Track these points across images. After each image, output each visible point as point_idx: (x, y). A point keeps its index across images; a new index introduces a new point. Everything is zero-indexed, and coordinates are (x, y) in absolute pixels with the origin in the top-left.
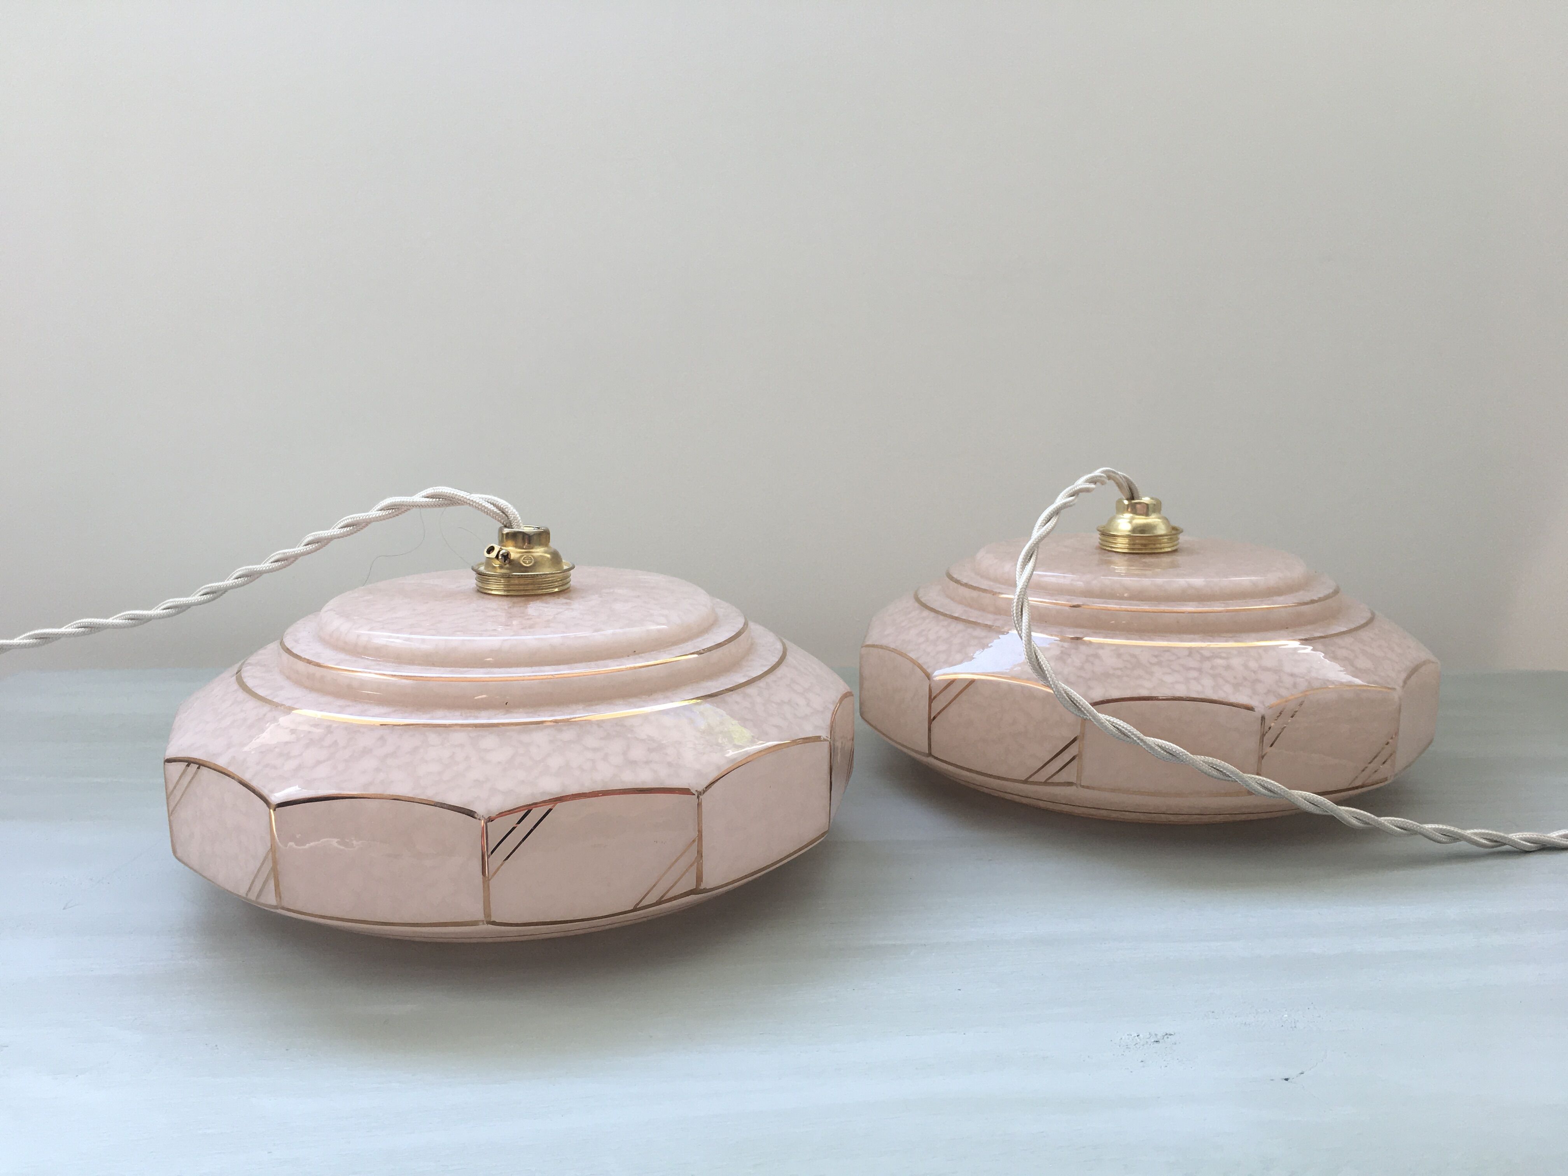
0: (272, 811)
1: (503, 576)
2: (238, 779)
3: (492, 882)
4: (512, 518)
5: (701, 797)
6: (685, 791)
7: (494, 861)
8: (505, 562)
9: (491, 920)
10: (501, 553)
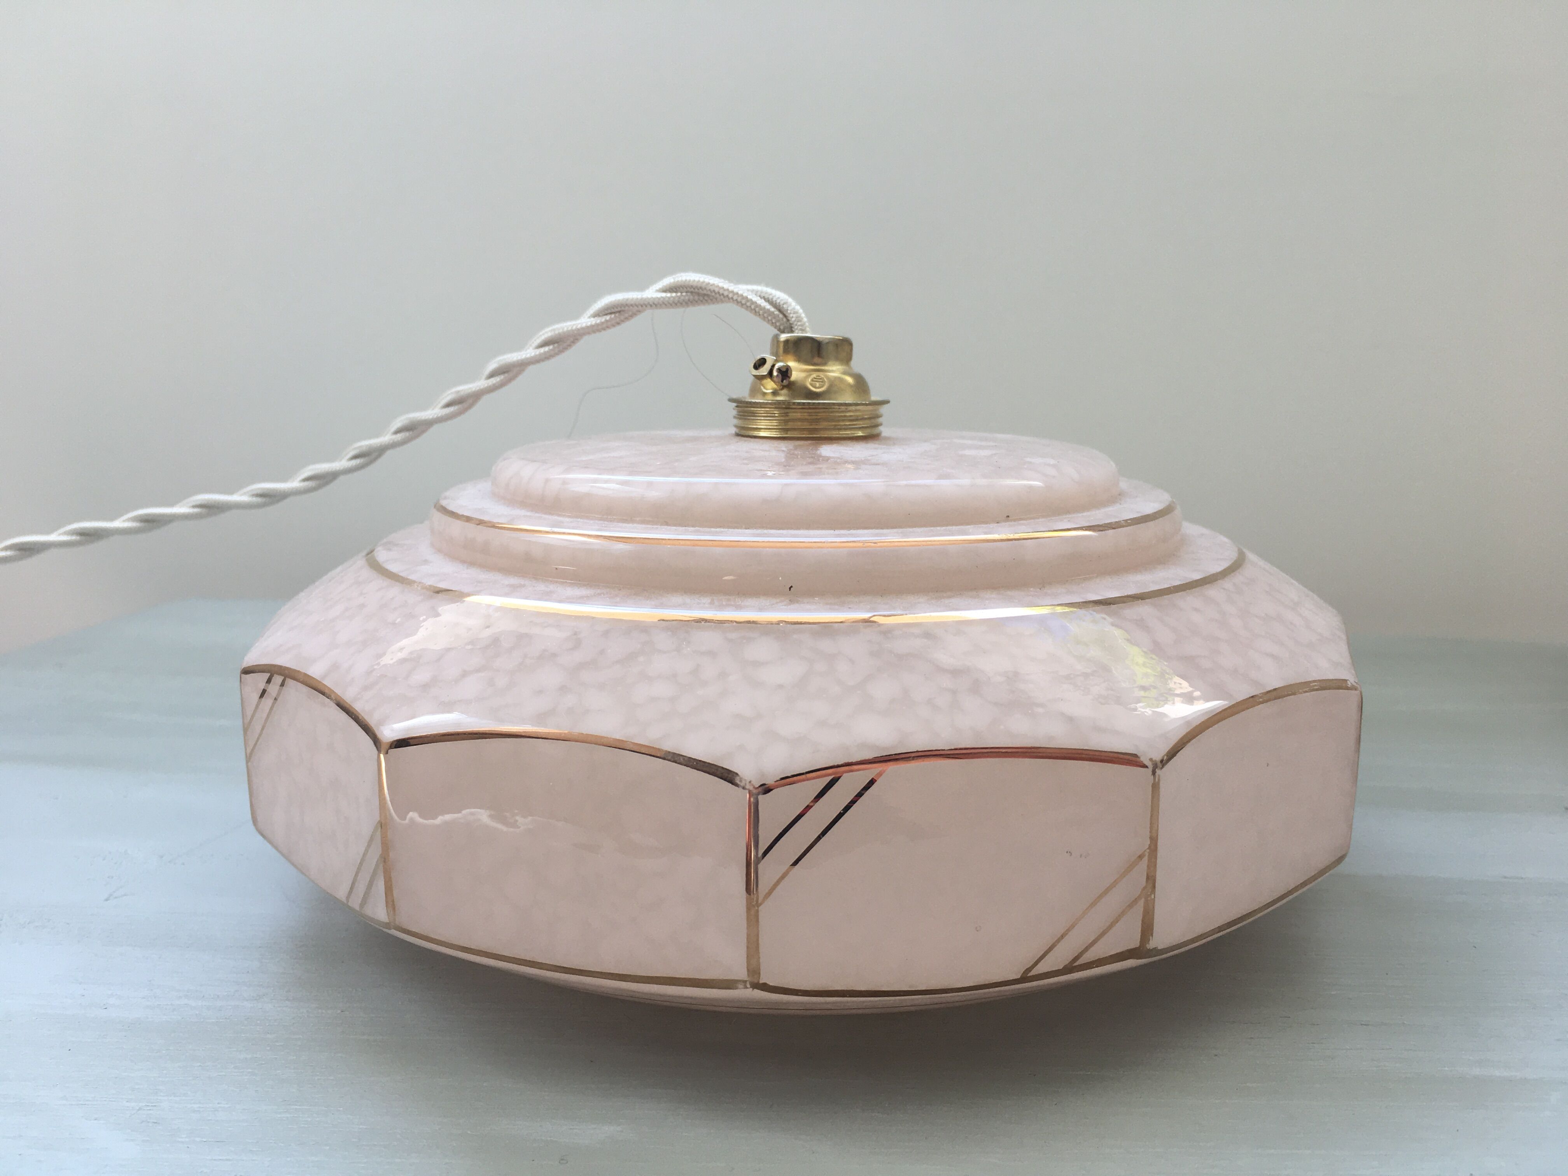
0: (382, 756)
1: (778, 405)
2: (336, 700)
3: (763, 910)
4: (793, 319)
5: (1158, 772)
6: (1129, 760)
7: (769, 870)
8: (782, 381)
9: (761, 982)
10: (776, 367)
